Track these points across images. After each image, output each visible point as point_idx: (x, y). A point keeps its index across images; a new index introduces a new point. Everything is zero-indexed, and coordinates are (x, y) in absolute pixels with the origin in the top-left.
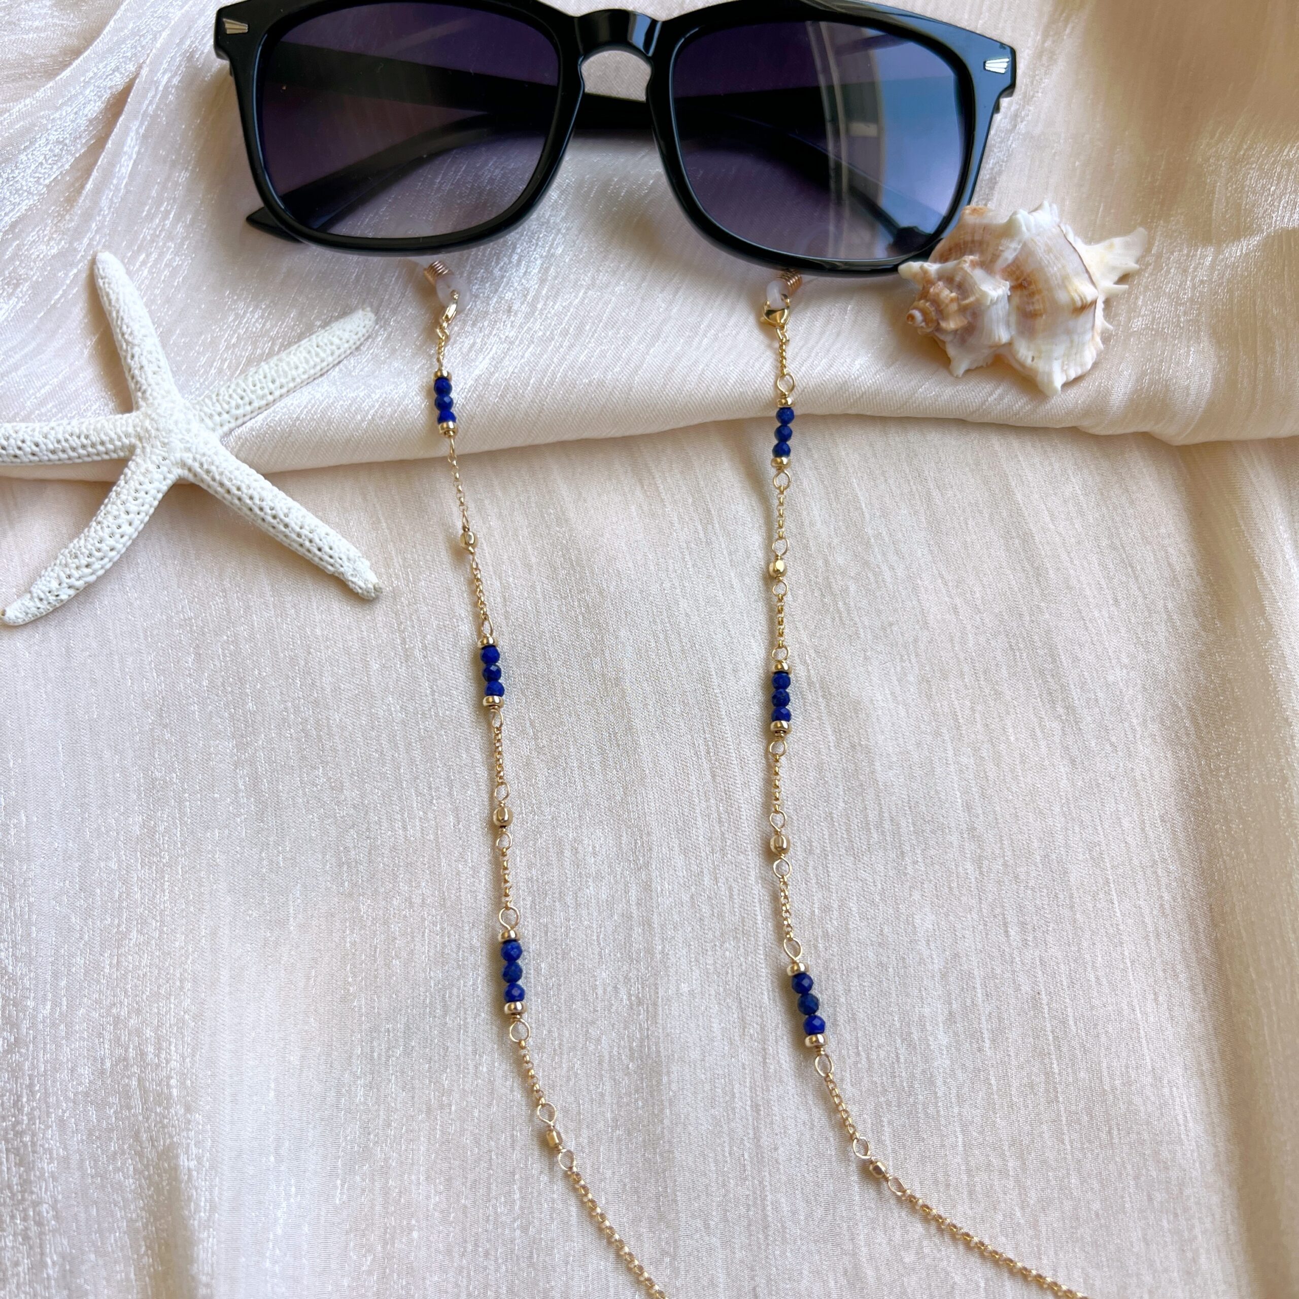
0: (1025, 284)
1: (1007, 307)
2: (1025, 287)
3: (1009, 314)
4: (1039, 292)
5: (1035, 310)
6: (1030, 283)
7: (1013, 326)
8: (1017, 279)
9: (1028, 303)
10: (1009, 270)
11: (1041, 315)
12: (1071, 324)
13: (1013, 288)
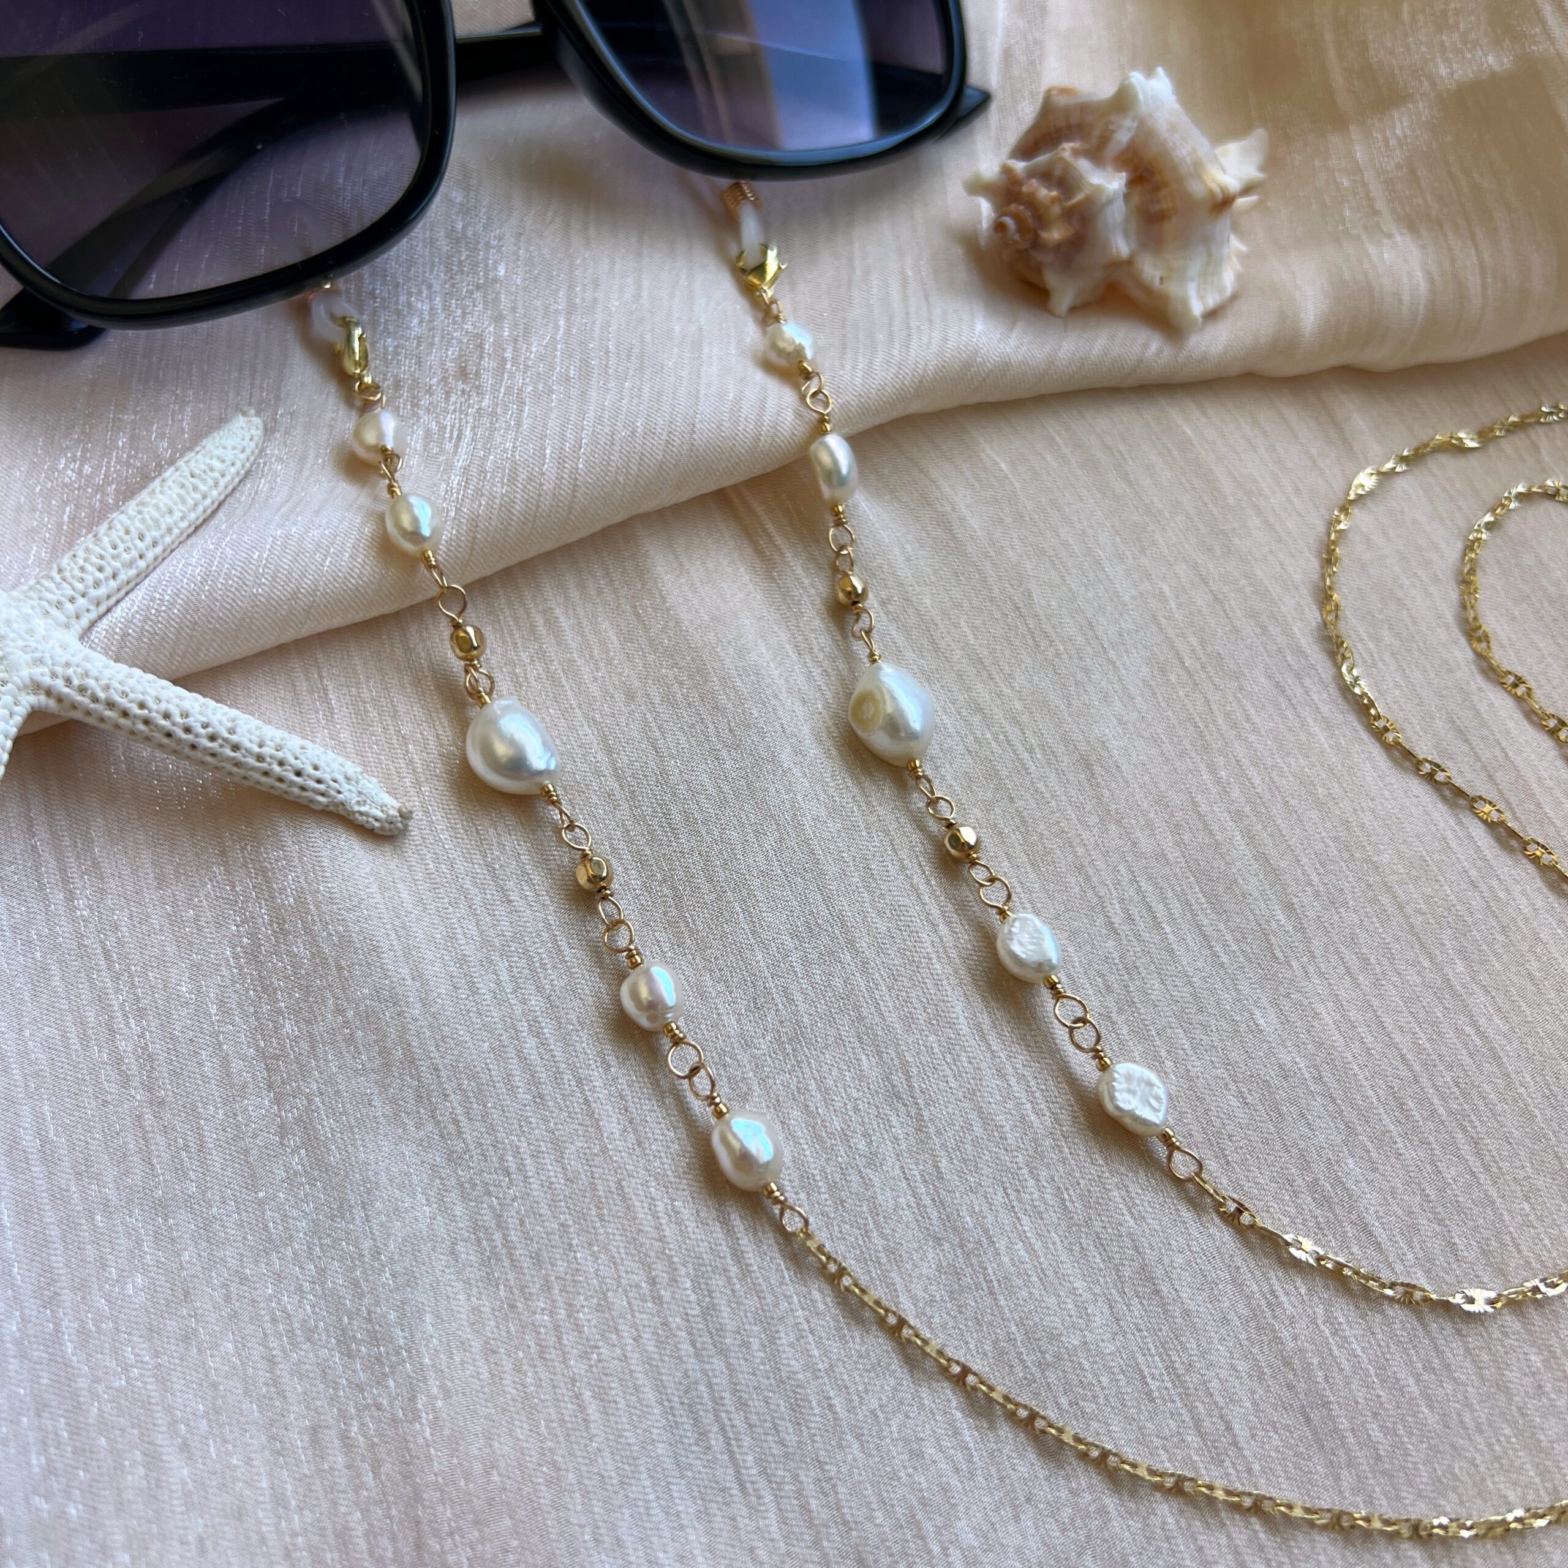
13: (1131, 183)
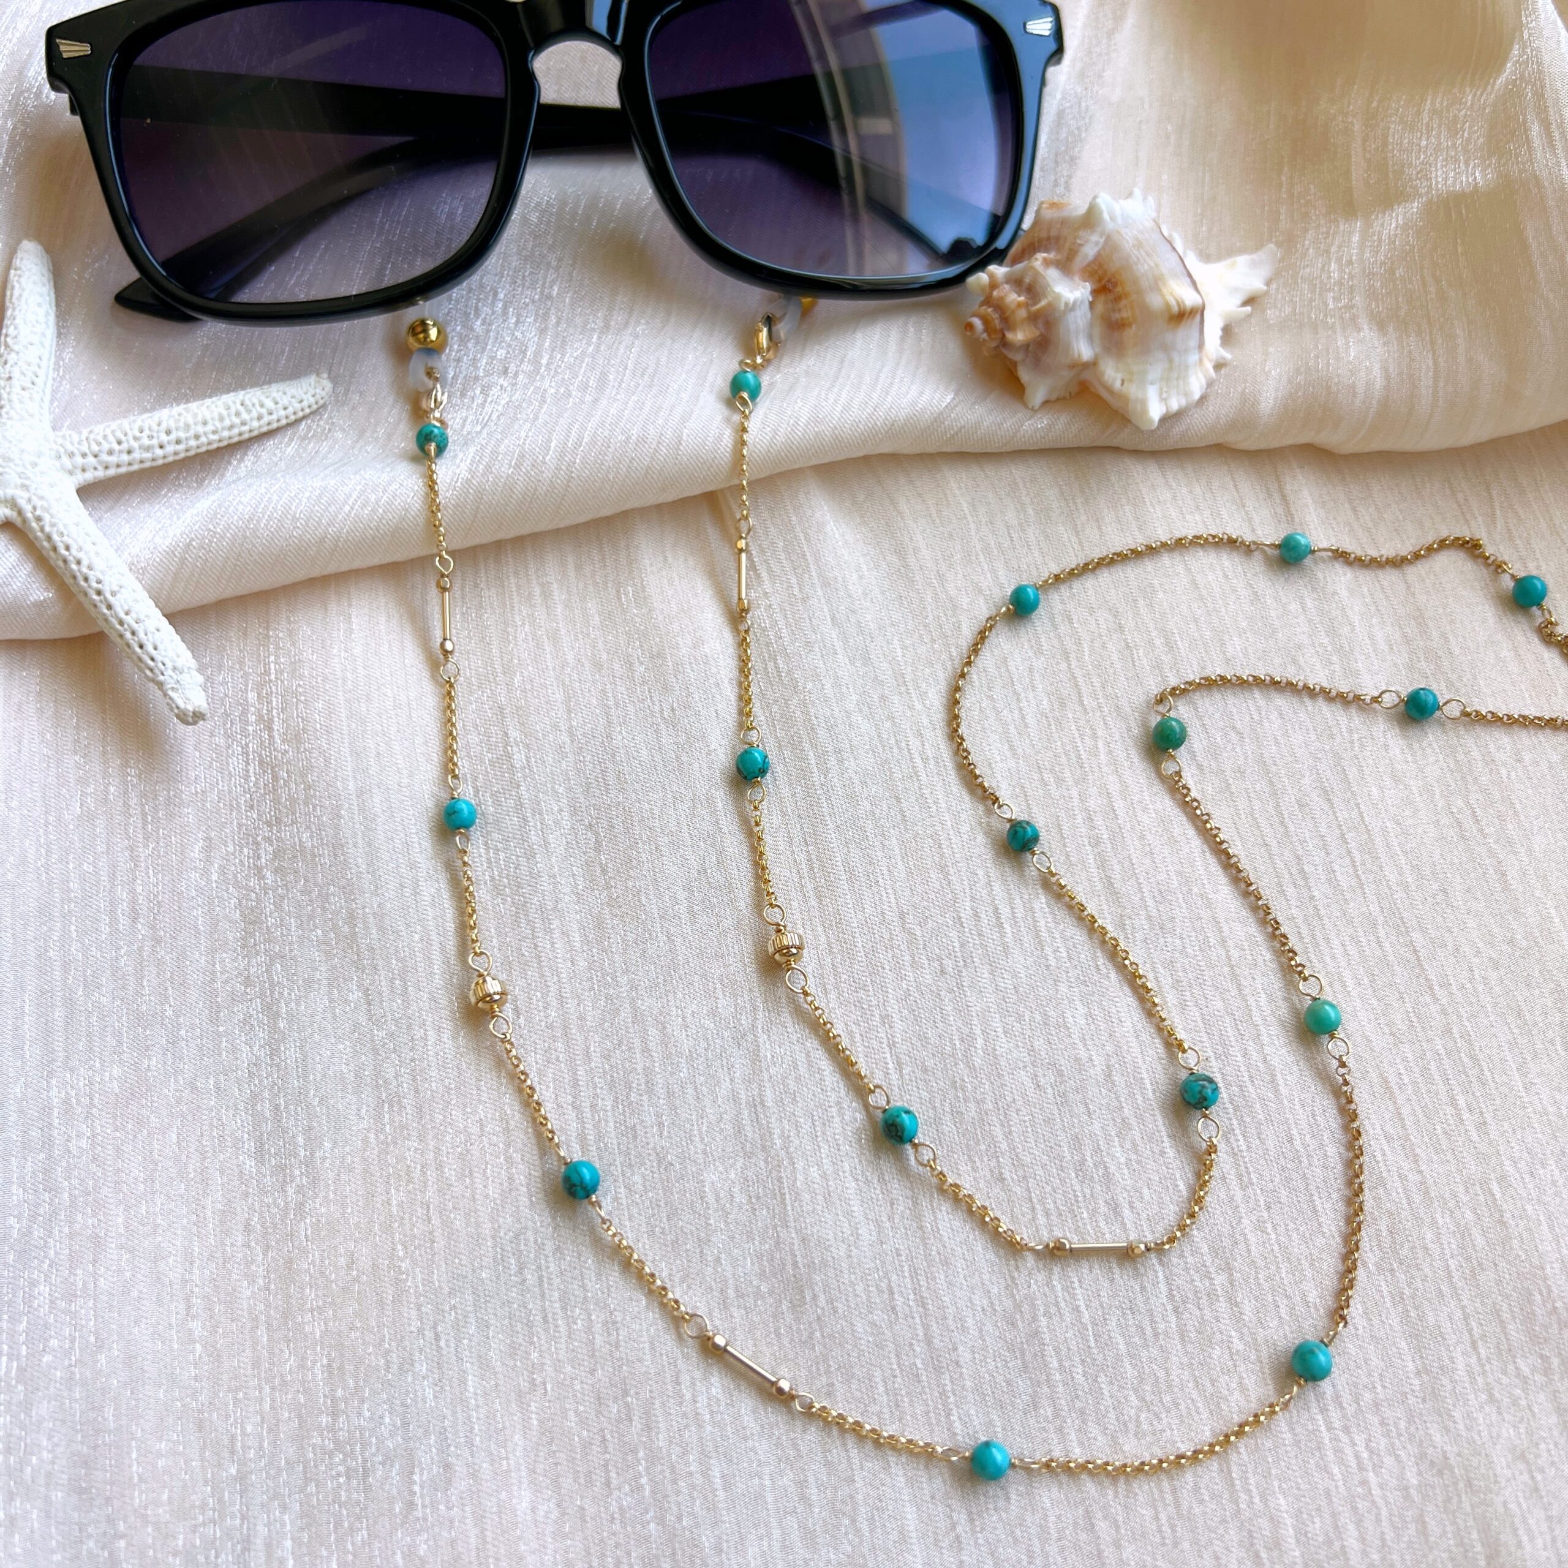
13: (1095, 292)
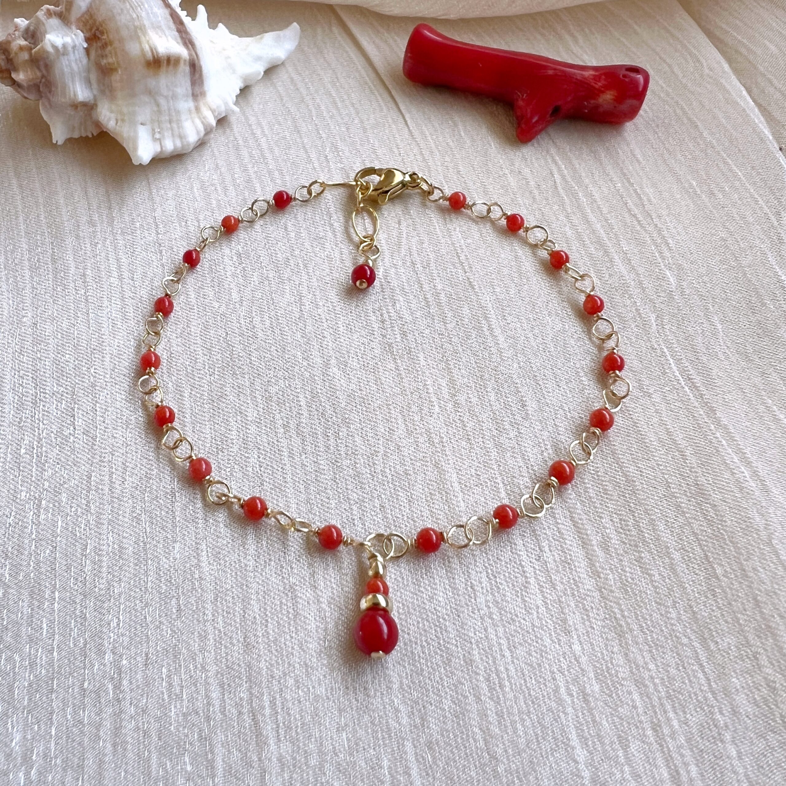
0: (98, 34)
1: (85, 61)
2: (99, 38)
3: (88, 71)
4: (111, 43)
5: (109, 64)
6: (102, 33)
7: (95, 86)
8: (91, 30)
9: (102, 56)
10: (83, 19)
11: (116, 70)
12: (152, 83)
